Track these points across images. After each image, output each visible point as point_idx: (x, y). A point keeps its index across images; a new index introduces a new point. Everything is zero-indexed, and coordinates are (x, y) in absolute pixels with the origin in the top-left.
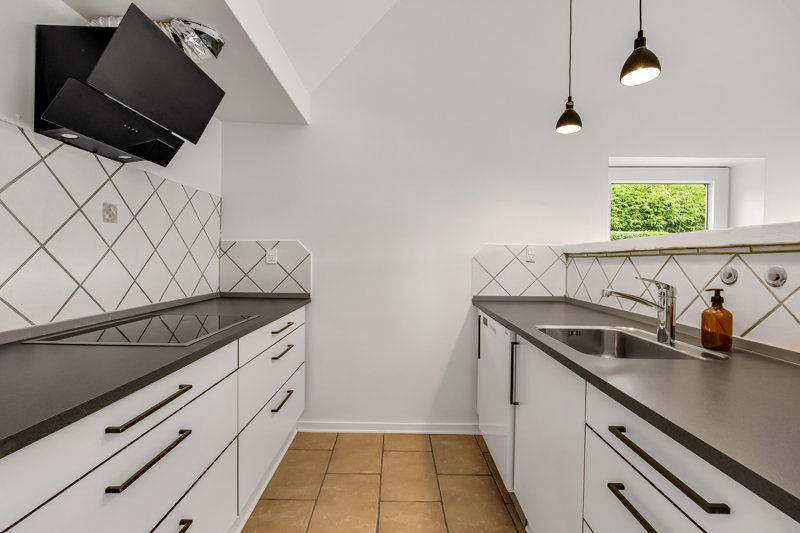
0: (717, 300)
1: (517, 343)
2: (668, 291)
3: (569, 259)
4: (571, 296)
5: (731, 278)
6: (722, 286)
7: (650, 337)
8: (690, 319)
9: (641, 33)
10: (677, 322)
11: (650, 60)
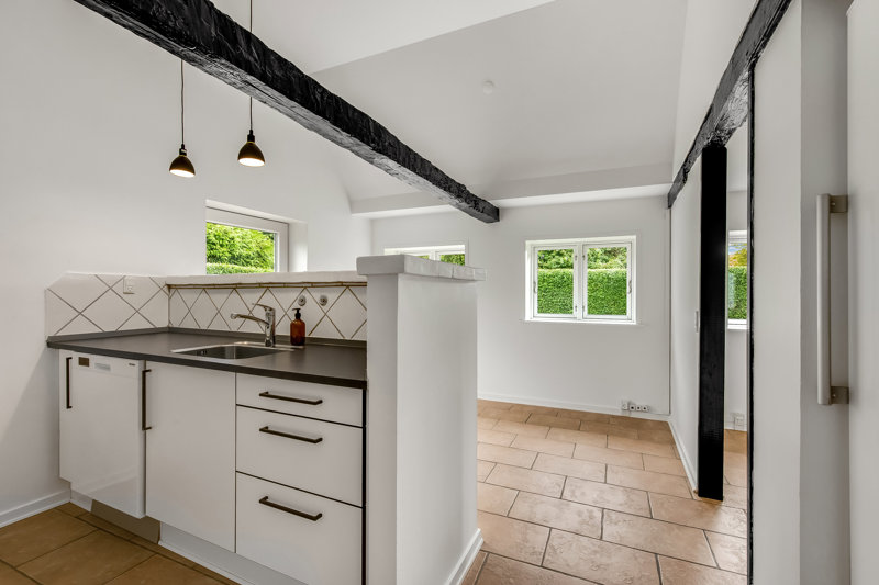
0: (298, 315)
1: (149, 371)
2: (270, 312)
3: (172, 290)
4: (175, 325)
5: (303, 301)
6: (299, 307)
7: (261, 345)
8: (283, 329)
9: (251, 131)
10: (277, 333)
11: (257, 154)
